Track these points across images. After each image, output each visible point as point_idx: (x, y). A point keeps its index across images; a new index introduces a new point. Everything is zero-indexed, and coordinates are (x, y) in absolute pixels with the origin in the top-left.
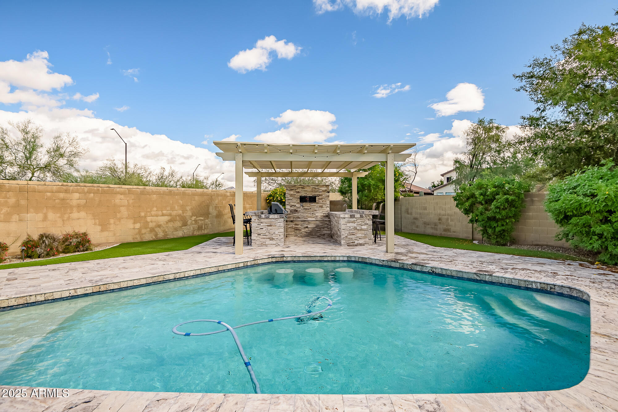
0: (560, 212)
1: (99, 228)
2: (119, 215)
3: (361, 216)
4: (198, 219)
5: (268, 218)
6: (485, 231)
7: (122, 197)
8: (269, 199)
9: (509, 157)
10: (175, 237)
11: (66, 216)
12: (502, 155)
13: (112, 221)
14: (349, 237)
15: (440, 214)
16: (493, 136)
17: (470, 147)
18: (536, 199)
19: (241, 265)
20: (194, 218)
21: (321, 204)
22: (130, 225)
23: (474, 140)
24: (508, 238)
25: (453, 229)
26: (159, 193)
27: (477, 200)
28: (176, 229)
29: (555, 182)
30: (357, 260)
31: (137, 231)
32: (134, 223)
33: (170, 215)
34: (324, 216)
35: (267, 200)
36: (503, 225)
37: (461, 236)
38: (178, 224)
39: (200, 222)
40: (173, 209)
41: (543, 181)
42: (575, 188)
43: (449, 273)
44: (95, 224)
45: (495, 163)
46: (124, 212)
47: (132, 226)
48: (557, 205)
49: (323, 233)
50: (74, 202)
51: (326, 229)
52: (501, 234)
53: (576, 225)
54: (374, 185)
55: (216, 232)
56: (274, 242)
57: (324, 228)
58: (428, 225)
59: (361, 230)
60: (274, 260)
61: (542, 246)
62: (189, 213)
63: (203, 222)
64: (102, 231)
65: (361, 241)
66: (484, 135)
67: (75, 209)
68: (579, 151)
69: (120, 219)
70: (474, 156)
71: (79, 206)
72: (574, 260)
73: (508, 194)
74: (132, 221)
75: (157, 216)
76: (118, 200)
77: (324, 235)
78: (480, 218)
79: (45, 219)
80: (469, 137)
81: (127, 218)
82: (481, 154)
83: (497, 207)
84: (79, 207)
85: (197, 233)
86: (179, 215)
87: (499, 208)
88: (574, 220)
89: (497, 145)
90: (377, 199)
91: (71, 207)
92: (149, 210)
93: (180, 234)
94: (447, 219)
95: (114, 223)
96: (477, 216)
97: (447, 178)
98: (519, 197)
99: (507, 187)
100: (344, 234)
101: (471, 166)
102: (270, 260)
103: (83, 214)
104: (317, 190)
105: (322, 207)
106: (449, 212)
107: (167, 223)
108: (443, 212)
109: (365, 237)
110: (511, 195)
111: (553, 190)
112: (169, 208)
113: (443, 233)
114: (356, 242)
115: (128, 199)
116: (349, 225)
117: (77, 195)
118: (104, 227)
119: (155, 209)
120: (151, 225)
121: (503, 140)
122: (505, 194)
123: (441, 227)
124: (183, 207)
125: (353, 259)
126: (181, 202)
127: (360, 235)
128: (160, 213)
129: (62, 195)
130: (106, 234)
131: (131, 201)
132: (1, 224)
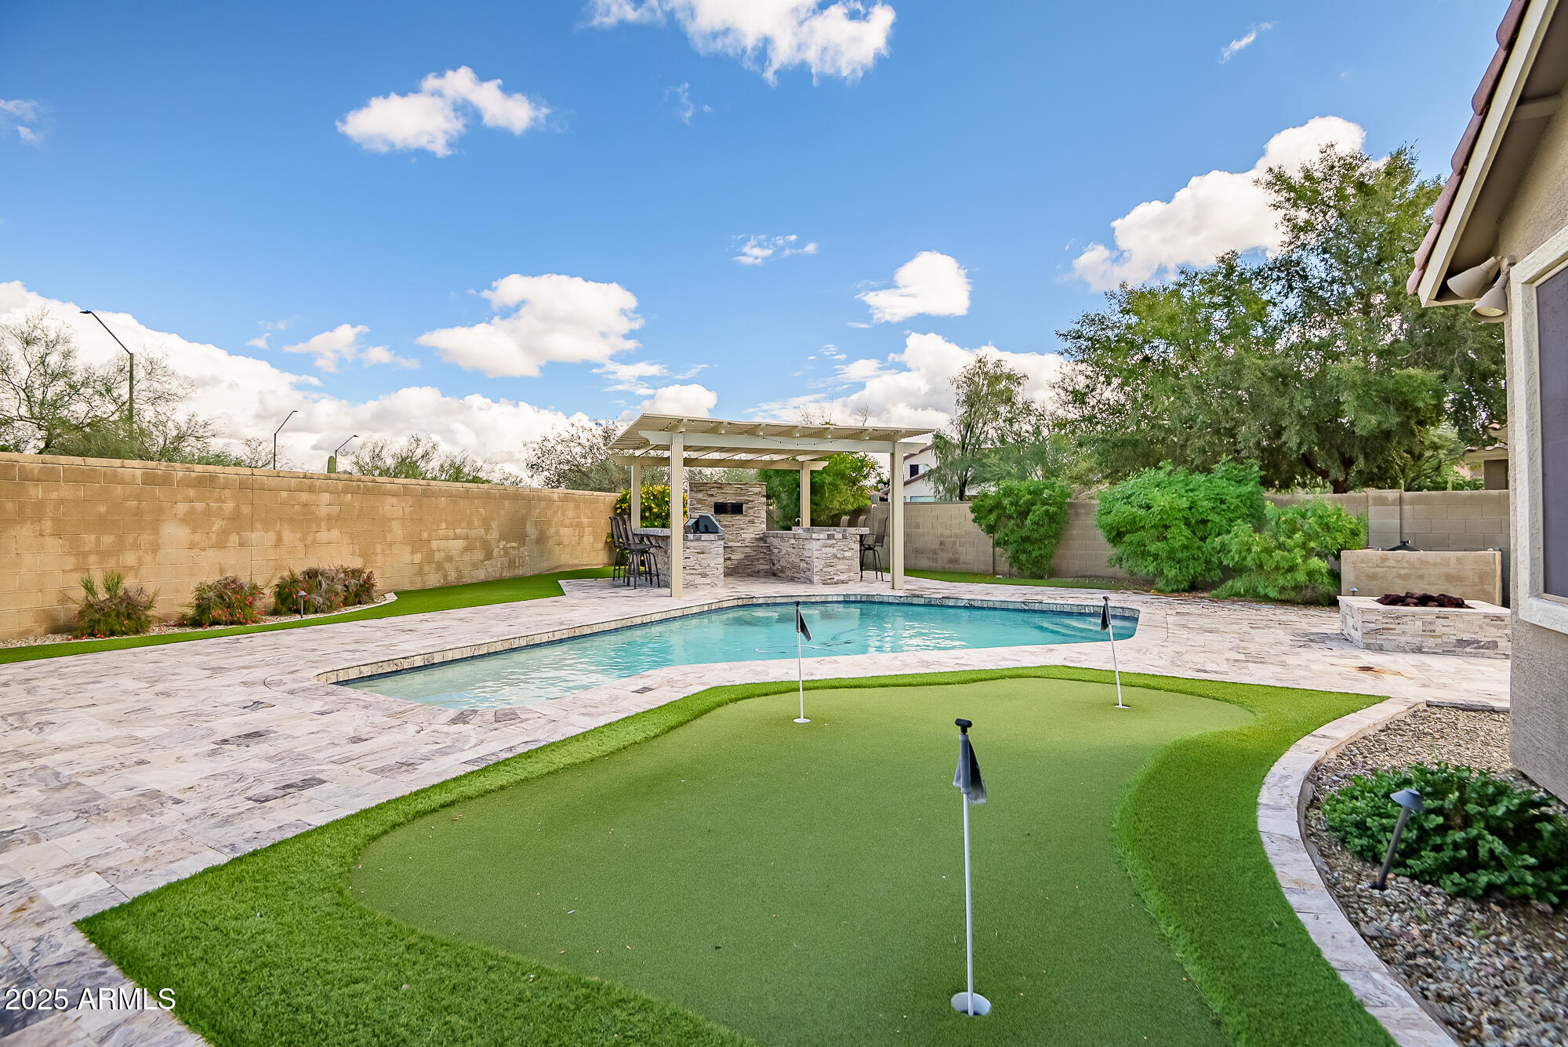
0: (1113, 528)
1: (359, 561)
2: (389, 538)
3: (844, 537)
4: (508, 546)
5: (699, 540)
6: (1015, 559)
7: (394, 500)
8: (621, 507)
9: (1027, 432)
10: (474, 581)
11: (310, 538)
12: (1016, 427)
13: (379, 548)
14: (825, 570)
15: (942, 535)
16: (1001, 392)
17: (961, 411)
18: (1082, 511)
20: (503, 543)
21: (751, 518)
22: (406, 556)
23: (969, 397)
24: (1047, 568)
25: (963, 558)
26: (449, 495)
27: (1005, 512)
28: (475, 566)
29: (1105, 487)
30: (859, 599)
31: (417, 567)
32: (413, 552)
33: (466, 537)
34: (757, 539)
35: (616, 509)
36: (1040, 548)
37: (976, 570)
38: (479, 555)
39: (513, 552)
40: (470, 526)
41: (1088, 484)
42: (1130, 496)
43: (991, 605)
44: (353, 553)
45: (1003, 440)
46: (398, 531)
47: (408, 558)
48: (1109, 519)
49: (756, 569)
50: (323, 511)
51: (762, 561)
52: (1036, 562)
53: (1131, 543)
54: (830, 484)
55: (536, 572)
56: (708, 580)
57: (758, 559)
58: (922, 553)
59: (844, 558)
60: (740, 602)
61: (1089, 577)
62: (494, 535)
63: (516, 552)
65: (843, 577)
66: (985, 388)
67: (323, 524)
68: (1135, 444)
69: (390, 545)
70: (969, 427)
71: (329, 518)
72: (1127, 589)
73: (1047, 504)
74: (408, 549)
75: (446, 539)
76: (390, 507)
77: (759, 572)
78: (1012, 538)
79: (279, 542)
80: (960, 391)
81: (402, 543)
82: (980, 425)
83: (1034, 523)
84: (330, 521)
85: (506, 574)
86: (481, 538)
87: (1037, 524)
88: (1127, 538)
89: (1008, 408)
90: (832, 509)
91: (318, 520)
92: (435, 527)
93: (481, 575)
94: (954, 543)
95: (382, 552)
96: (1007, 535)
97: (911, 466)
98: (1061, 508)
99: (1046, 493)
100: (818, 565)
101: (963, 447)
102: (735, 603)
103: (335, 534)
104: (744, 492)
105: (752, 522)
106: (956, 531)
107: (462, 553)
108: (948, 532)
109: (849, 570)
110: (1051, 505)
111: (1104, 500)
112: (464, 524)
113: (947, 566)
114: (836, 578)
115: (404, 504)
116: (825, 550)
117: (326, 497)
118: (367, 559)
119: (444, 525)
120: (438, 556)
121: (1019, 400)
122: (1044, 504)
123: (944, 556)
124: (486, 524)
125: (852, 599)
126: (482, 511)
127: (843, 567)
128: (451, 533)
129: (304, 497)
131: (408, 510)
132: (211, 553)
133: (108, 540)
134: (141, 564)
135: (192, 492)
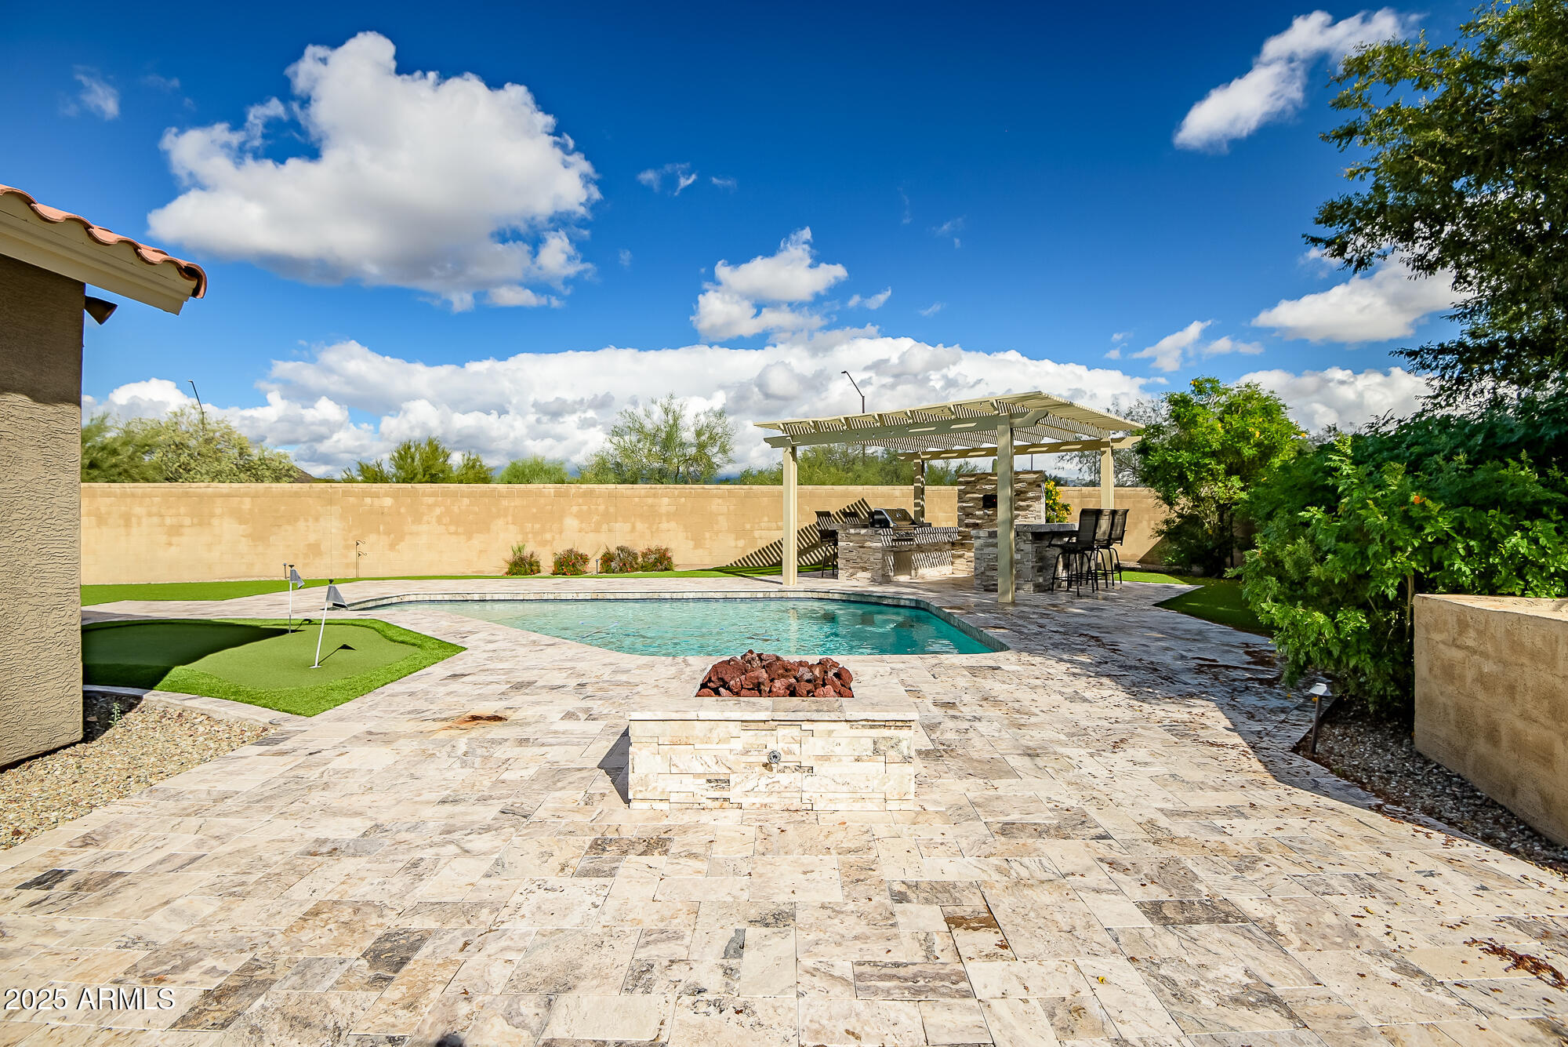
1: (691, 544)
2: (716, 528)
7: (720, 501)
11: (655, 527)
13: (707, 535)
19: (760, 595)
22: (730, 541)
44: (687, 538)
46: (723, 523)
47: (733, 544)
50: (664, 509)
64: (696, 547)
67: (664, 518)
69: (717, 533)
74: (733, 536)
75: (769, 529)
76: (717, 505)
79: (633, 529)
81: (727, 532)
84: (670, 516)
91: (661, 516)
95: (711, 538)
103: (673, 525)
117: (666, 500)
118: (698, 543)
128: (774, 525)
129: (650, 501)
130: (700, 552)
131: (732, 508)
132: (592, 535)
133: (537, 526)
134: (553, 539)
135: (581, 500)
